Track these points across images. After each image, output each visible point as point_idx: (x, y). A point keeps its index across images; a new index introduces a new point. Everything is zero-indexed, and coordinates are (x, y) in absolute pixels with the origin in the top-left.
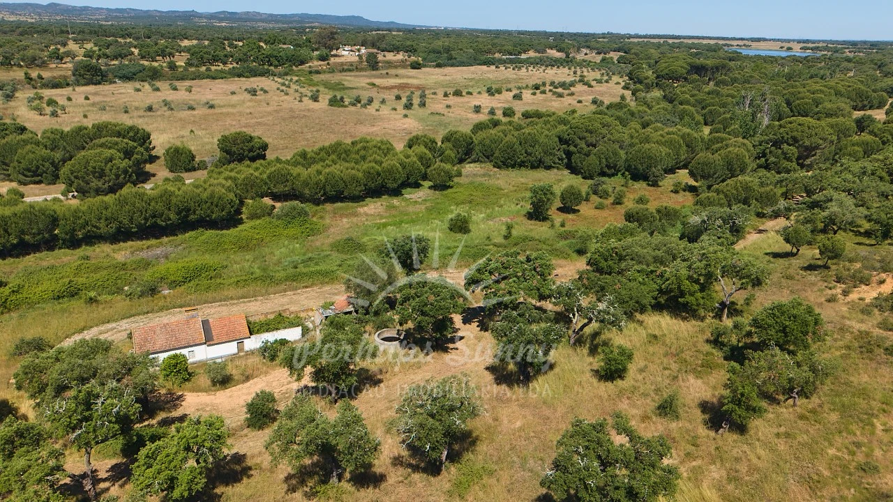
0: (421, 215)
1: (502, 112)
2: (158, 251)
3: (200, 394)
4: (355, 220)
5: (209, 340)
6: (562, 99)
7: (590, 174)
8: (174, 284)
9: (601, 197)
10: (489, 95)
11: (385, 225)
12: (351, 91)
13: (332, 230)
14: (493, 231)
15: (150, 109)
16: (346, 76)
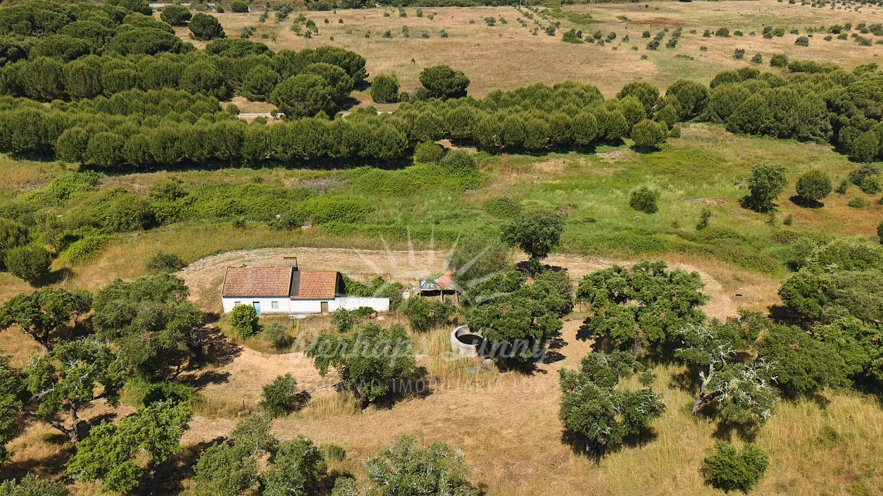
0: (604, 181)
1: (770, 59)
2: (323, 183)
3: (256, 352)
4: (524, 176)
5: (292, 293)
6: (868, 47)
7: (861, 156)
8: (318, 220)
9: (864, 190)
10: (765, 37)
11: (554, 188)
12: (597, 24)
13: (495, 185)
14: (686, 216)
15: (388, 35)
16: (599, 7)
